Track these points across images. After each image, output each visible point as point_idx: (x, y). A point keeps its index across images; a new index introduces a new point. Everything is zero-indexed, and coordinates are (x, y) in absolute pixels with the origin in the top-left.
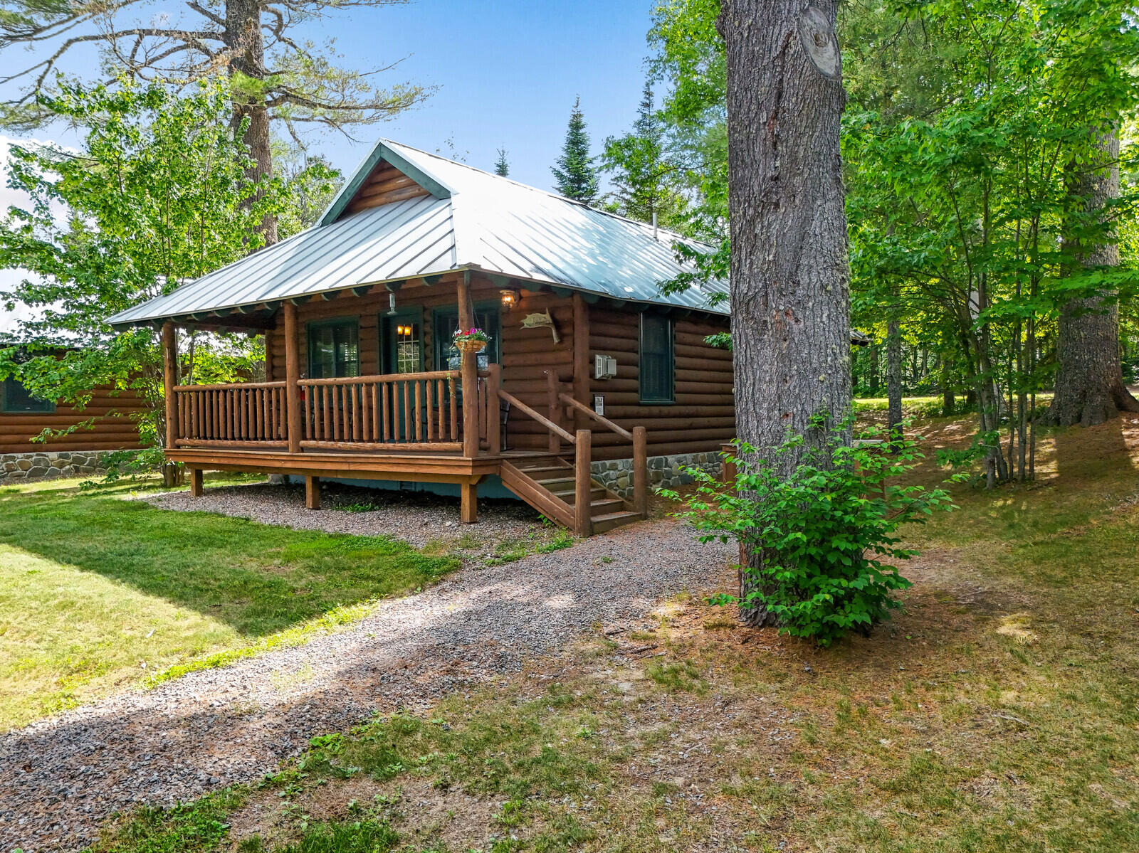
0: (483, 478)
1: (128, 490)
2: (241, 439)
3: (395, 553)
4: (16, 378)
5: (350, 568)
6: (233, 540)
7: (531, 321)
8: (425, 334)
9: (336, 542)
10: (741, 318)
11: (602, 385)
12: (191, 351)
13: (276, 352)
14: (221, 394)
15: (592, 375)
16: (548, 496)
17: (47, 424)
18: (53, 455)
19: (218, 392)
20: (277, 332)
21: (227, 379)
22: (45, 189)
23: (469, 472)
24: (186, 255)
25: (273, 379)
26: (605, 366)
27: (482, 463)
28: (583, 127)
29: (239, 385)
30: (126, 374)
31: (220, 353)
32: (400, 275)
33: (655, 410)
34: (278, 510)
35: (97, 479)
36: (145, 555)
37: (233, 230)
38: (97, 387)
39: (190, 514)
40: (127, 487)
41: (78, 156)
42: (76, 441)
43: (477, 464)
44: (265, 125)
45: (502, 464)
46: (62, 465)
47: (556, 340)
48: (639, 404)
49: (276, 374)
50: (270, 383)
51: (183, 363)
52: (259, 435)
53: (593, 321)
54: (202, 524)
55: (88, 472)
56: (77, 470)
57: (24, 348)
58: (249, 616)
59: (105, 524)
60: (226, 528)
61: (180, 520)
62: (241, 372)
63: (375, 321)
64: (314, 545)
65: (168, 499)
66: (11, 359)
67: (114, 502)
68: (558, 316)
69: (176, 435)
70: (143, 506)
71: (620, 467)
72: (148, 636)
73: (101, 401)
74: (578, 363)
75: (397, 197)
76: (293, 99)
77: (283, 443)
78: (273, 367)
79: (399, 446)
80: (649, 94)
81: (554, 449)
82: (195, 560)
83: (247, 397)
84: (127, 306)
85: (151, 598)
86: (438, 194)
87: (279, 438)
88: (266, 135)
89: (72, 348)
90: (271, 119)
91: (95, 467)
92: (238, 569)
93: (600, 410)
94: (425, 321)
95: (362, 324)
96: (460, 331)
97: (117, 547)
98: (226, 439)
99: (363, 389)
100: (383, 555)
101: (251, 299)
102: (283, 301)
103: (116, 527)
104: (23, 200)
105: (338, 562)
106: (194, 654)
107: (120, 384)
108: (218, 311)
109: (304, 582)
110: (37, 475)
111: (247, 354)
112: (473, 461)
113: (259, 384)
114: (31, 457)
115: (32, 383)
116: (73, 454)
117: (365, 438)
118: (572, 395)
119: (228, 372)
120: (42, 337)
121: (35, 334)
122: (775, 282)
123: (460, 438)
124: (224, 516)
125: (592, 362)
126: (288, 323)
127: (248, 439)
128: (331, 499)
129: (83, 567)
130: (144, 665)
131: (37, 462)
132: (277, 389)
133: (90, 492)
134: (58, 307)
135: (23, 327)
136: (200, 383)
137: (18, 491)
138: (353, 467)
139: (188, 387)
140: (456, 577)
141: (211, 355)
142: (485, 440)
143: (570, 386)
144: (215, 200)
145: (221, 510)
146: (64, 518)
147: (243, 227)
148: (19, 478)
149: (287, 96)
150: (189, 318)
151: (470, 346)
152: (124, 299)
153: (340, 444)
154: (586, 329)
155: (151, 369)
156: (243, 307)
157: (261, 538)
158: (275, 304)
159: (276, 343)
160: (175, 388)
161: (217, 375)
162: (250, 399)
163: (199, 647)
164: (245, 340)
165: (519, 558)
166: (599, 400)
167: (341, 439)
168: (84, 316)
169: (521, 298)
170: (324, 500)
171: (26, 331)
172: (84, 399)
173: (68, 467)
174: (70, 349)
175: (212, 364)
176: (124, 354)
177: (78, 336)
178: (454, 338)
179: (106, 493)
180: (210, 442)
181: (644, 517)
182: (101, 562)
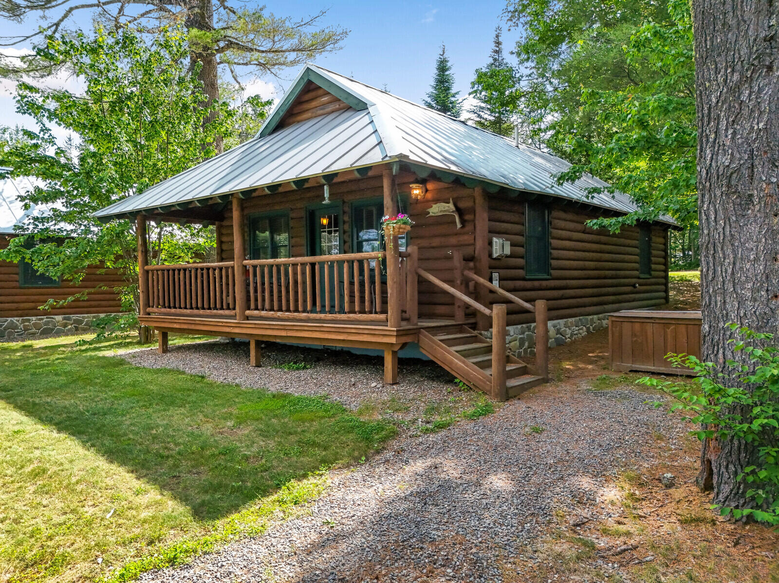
0: (404, 345)
1: (111, 347)
2: (197, 308)
3: (334, 415)
4: (26, 260)
5: (296, 433)
6: (190, 399)
7: (436, 210)
8: (344, 222)
9: (280, 403)
10: (718, 193)
11: (497, 263)
12: (159, 239)
13: (224, 239)
14: (182, 272)
15: (490, 255)
16: (464, 362)
17: (52, 295)
18: (59, 318)
19: (179, 270)
20: (225, 223)
21: (186, 261)
22: (46, 114)
23: (393, 340)
24: (155, 165)
25: (222, 260)
26: (500, 247)
27: (404, 332)
28: (447, 70)
29: (196, 265)
30: (112, 257)
31: (181, 240)
32: (334, 168)
33: (536, 283)
34: (227, 367)
35: (90, 337)
36: (115, 414)
37: (191, 145)
38: (89, 267)
39: (157, 371)
40: (112, 343)
41: (79, 96)
42: (76, 307)
43: (401, 333)
44: (215, 68)
45: (419, 332)
46: (65, 326)
47: (459, 226)
48: (524, 279)
49: (224, 256)
50: (221, 264)
51: (153, 248)
52: (212, 306)
53: (491, 209)
54: (167, 380)
55: (85, 331)
56: (77, 329)
57: (32, 237)
58: (206, 492)
59: (88, 381)
60: (185, 386)
61: (149, 377)
62: (197, 255)
63: (303, 214)
64: (262, 406)
65: (141, 355)
66: (21, 246)
67: (99, 358)
68: (461, 205)
69: (147, 304)
70: (120, 362)
71: (512, 333)
72: (108, 516)
73: (93, 277)
74: (479, 244)
75: (321, 112)
76: (235, 46)
77: (232, 313)
78: (222, 251)
79: (330, 316)
80: (498, 43)
81: (460, 319)
82: (159, 421)
83: (202, 274)
84: (110, 203)
85: (114, 467)
86: (358, 106)
87: (228, 308)
88: (216, 76)
89: (68, 237)
90: (218, 64)
91: (90, 326)
92: (196, 432)
93: (496, 284)
94: (344, 212)
95: (292, 215)
96: (387, 217)
97: (94, 405)
98: (186, 308)
99: (299, 268)
100: (323, 417)
101: (206, 193)
102: (232, 195)
103: (96, 384)
104: (30, 123)
105: (284, 425)
106: (151, 543)
107: (108, 264)
108: (179, 205)
109: (255, 449)
110: (47, 333)
111: (201, 241)
112: (397, 331)
113: (212, 264)
114: (42, 319)
115: (39, 264)
116: (74, 317)
117: (300, 309)
118: (473, 271)
119: (187, 255)
120: (47, 229)
121: (40, 226)
122: (766, 152)
123: (384, 311)
124: (184, 373)
125: (490, 244)
126: (236, 214)
127: (203, 308)
128: (269, 357)
129: (61, 427)
130: (100, 560)
131: (47, 323)
132: (227, 268)
133: (83, 348)
134: (59, 205)
135: (32, 221)
136: (166, 263)
137: (31, 346)
138: (290, 334)
139: (157, 267)
140: (395, 444)
141: (175, 242)
142: (405, 312)
143: (471, 264)
144: (177, 122)
145: (181, 367)
146: (57, 374)
147: (199, 143)
148: (33, 336)
149: (230, 44)
150: (156, 212)
151: (397, 230)
152: (108, 198)
153: (279, 314)
154: (485, 216)
155: (129, 253)
156: (199, 201)
157: (215, 397)
158: (225, 197)
159: (224, 231)
160: (146, 268)
161: (180, 257)
162: (205, 276)
163: (156, 535)
164: (201, 230)
165: (449, 425)
166: (496, 275)
167: (280, 310)
168: (80, 213)
169: (427, 191)
170: (264, 357)
171: (34, 224)
172: (80, 276)
173: (70, 327)
174: (67, 238)
175: (176, 249)
176: (108, 241)
177: (74, 228)
178: (382, 224)
179: (96, 349)
180: (173, 310)
181: (546, 381)
182: (78, 422)
